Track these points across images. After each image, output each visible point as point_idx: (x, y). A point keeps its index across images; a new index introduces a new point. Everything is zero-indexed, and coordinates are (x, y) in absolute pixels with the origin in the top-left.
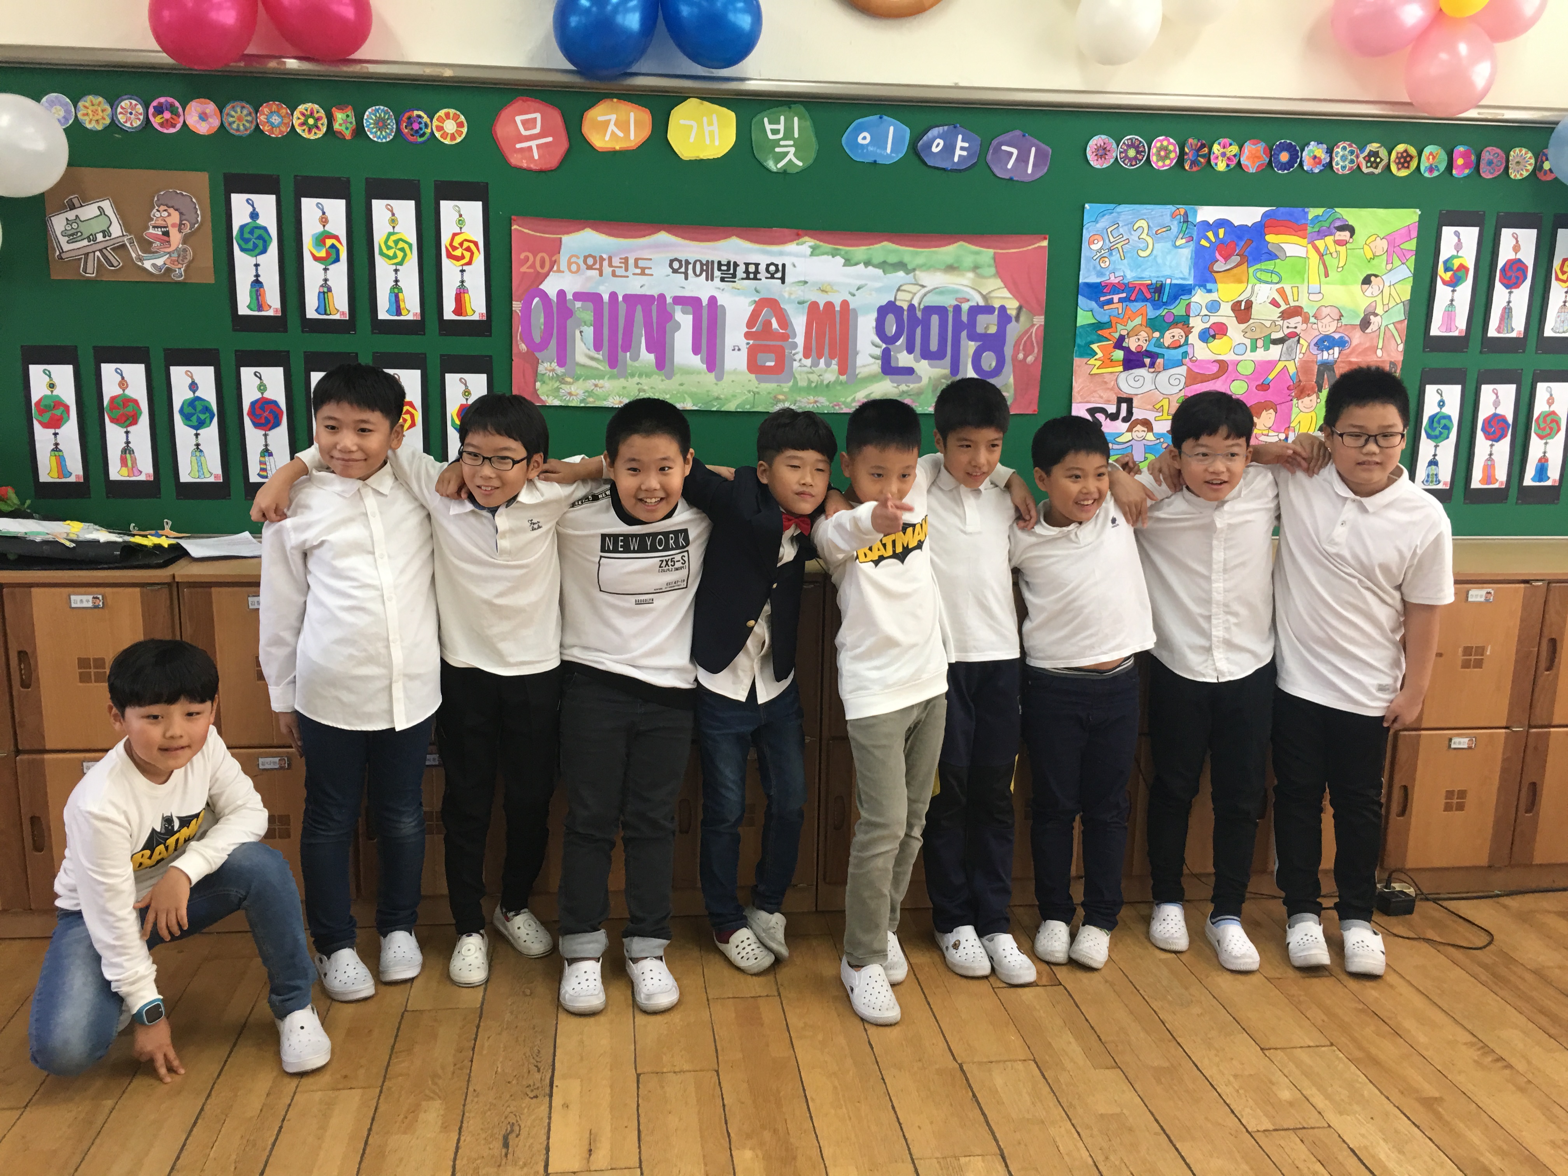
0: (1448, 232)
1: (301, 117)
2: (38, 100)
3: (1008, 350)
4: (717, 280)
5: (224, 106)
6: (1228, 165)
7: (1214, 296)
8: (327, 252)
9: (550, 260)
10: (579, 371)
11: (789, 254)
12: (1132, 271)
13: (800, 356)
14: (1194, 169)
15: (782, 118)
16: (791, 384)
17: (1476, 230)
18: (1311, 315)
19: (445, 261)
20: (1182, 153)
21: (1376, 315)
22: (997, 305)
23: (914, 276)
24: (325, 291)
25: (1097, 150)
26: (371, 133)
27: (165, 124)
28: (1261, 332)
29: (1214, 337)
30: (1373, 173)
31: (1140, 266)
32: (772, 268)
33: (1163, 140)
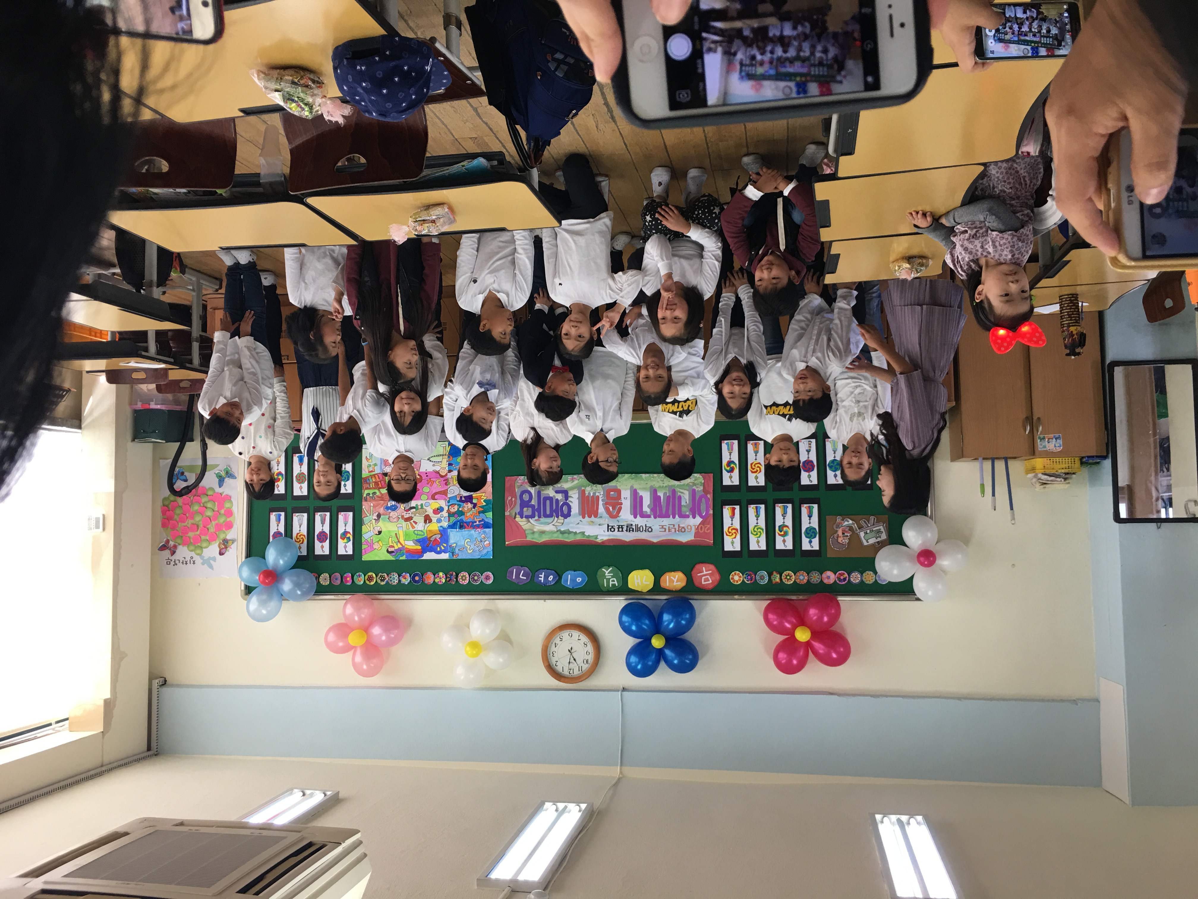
0: (350, 552)
1: (792, 579)
3: (518, 501)
4: (634, 524)
5: (820, 581)
6: (438, 574)
7: (439, 525)
8: (783, 529)
9: (698, 530)
10: (687, 488)
11: (606, 536)
12: (472, 533)
13: (600, 497)
14: (451, 573)
15: (611, 586)
17: (339, 553)
18: (400, 519)
19: (739, 528)
20: (457, 578)
21: (375, 520)
22: (524, 519)
23: (557, 528)
24: (784, 515)
25: (489, 579)
26: (765, 574)
27: (842, 574)
28: (420, 511)
29: (438, 509)
30: (382, 573)
31: (469, 535)
32: (612, 530)
33: (464, 583)
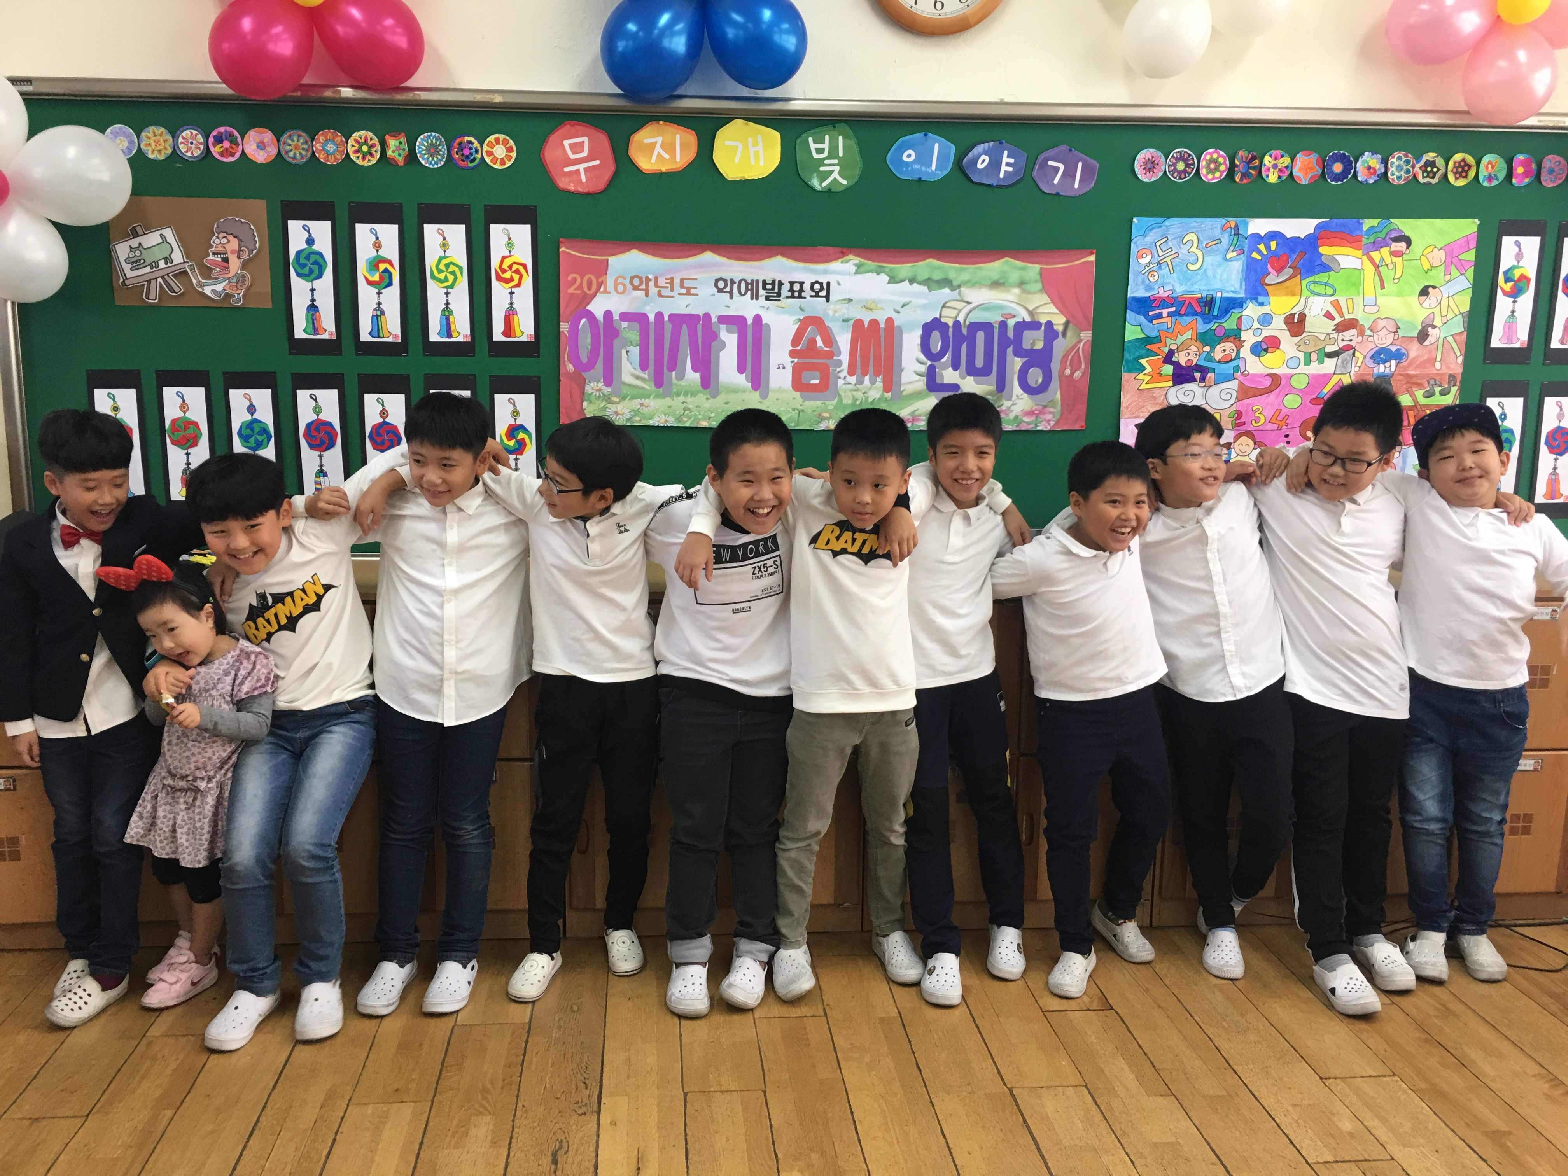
0: (1508, 242)
1: (355, 144)
2: (103, 131)
3: (1055, 366)
4: (762, 299)
5: (281, 135)
6: (1280, 177)
7: (1266, 309)
8: (381, 277)
9: (598, 281)
10: (625, 390)
11: (834, 272)
12: (1181, 285)
13: (845, 373)
14: (1245, 181)
15: (827, 137)
16: (836, 400)
17: (1537, 240)
18: (1367, 327)
19: (495, 284)
20: (1233, 166)
21: (1434, 327)
22: (1043, 320)
23: (960, 293)
24: (379, 314)
25: (1145, 163)
26: (423, 159)
27: (225, 153)
28: (1315, 346)
29: (1266, 350)
30: (1430, 183)
31: (1189, 280)
32: (817, 287)
33: (1213, 152)
